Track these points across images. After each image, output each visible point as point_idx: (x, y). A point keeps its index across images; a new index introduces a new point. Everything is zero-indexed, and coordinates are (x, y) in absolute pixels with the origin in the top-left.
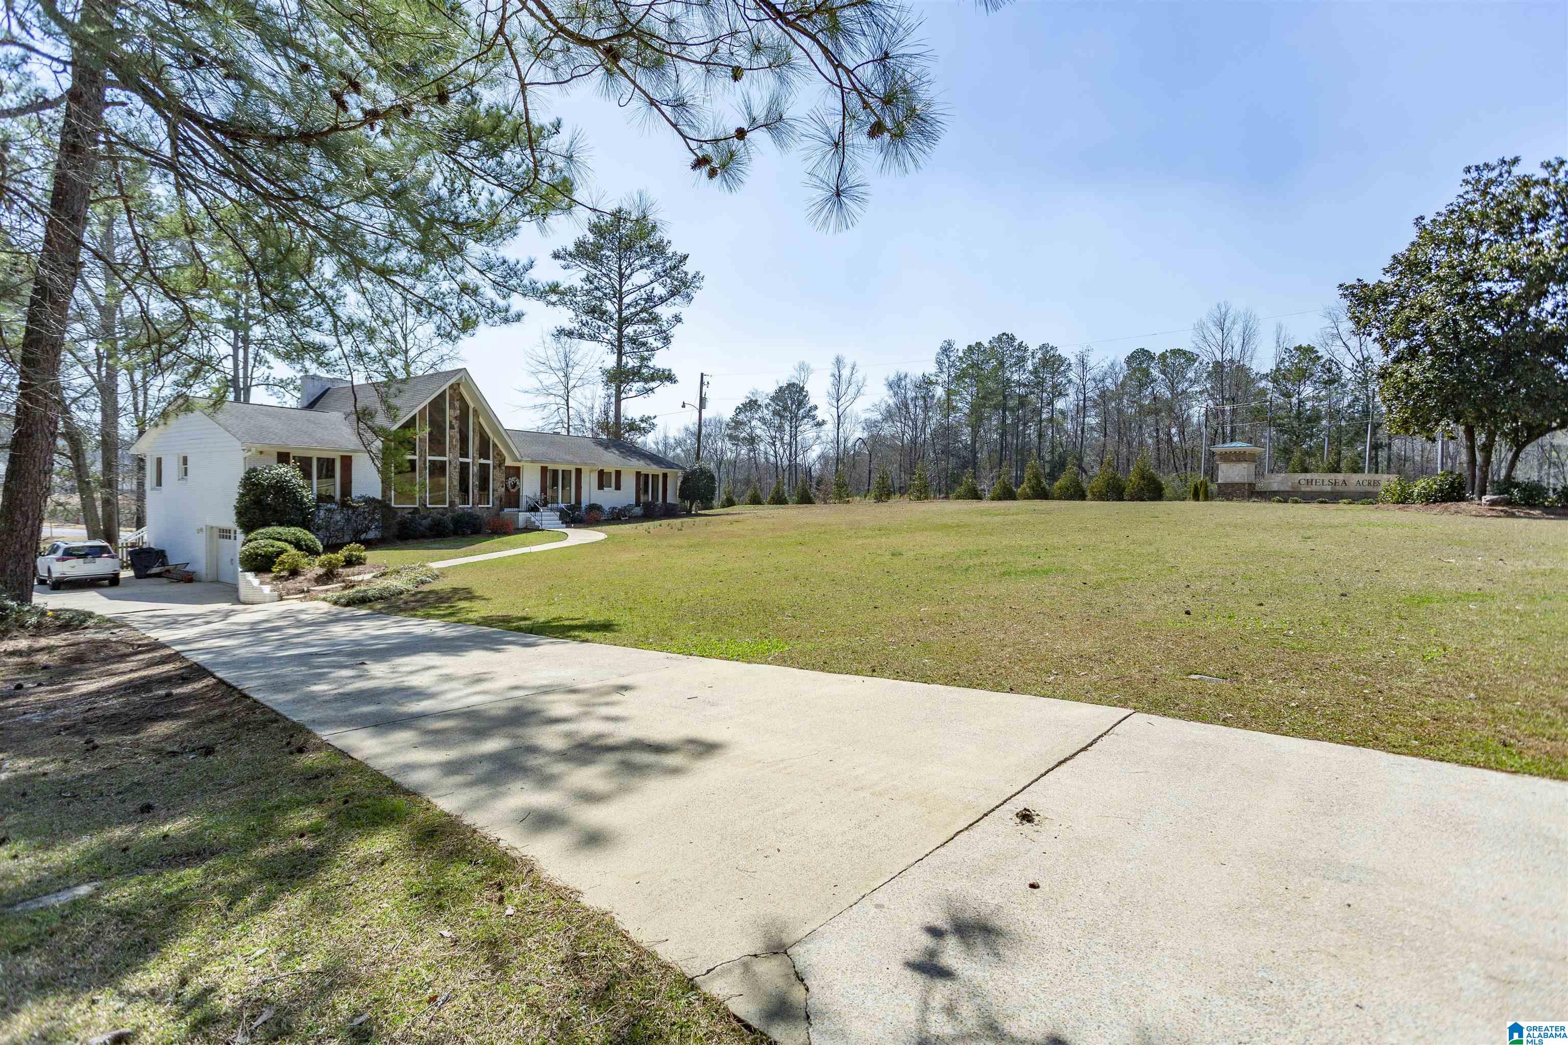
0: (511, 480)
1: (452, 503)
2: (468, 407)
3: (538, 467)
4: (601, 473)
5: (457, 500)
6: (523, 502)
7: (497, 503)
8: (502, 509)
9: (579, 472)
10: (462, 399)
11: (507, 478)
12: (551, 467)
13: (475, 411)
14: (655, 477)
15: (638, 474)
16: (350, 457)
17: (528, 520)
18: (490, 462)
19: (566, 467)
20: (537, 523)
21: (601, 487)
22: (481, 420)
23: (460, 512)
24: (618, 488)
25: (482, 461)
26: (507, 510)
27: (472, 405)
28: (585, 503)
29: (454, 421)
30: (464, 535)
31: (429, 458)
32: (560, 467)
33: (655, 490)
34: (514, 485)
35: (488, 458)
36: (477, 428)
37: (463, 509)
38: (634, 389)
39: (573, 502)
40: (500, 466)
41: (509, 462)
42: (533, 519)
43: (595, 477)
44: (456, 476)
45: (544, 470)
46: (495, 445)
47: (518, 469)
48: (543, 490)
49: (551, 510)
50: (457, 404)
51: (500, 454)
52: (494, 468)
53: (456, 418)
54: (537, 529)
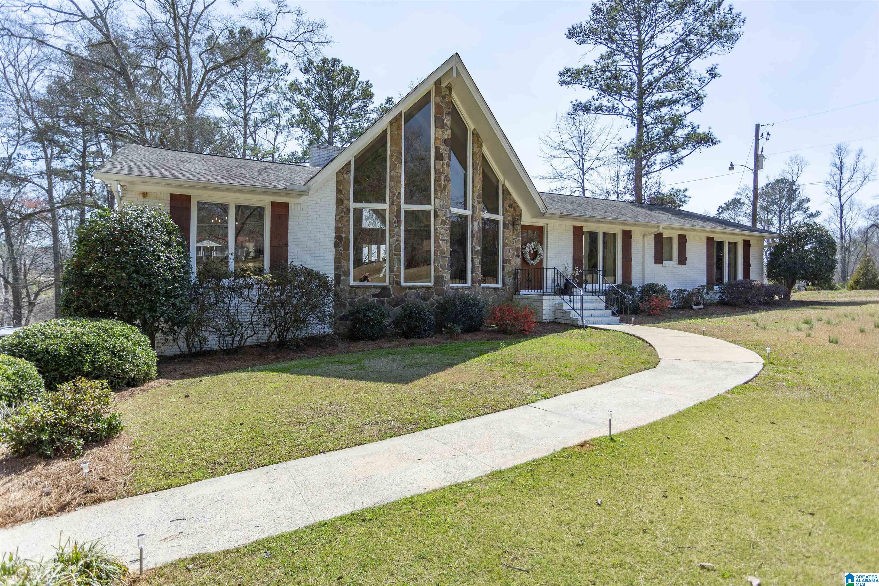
0: (530, 246)
1: (439, 280)
2: (465, 129)
3: (569, 225)
4: (659, 238)
5: (447, 275)
6: (548, 277)
7: (510, 281)
8: (516, 291)
9: (627, 235)
10: (455, 113)
11: (524, 244)
12: (588, 227)
13: (476, 134)
14: (733, 245)
15: (710, 240)
16: (286, 205)
17: (557, 309)
18: (499, 217)
19: (610, 229)
20: (574, 315)
21: (659, 259)
22: (485, 150)
23: (452, 293)
24: (682, 260)
25: (486, 215)
26: (523, 292)
27: (471, 126)
28: (636, 282)
29: (442, 148)
30: (451, 335)
31: (405, 207)
32: (601, 228)
33: (733, 265)
34: (535, 254)
35: (496, 212)
36: (479, 163)
37: (457, 289)
38: (658, 162)
39: (619, 280)
40: (513, 224)
41: (527, 219)
42: (566, 307)
43: (650, 244)
44: (445, 235)
45: (578, 231)
46: (506, 192)
47: (540, 229)
48: (577, 261)
49: (593, 293)
50: (447, 121)
51: (513, 205)
52: (505, 226)
53: (445, 142)
54: (574, 325)
